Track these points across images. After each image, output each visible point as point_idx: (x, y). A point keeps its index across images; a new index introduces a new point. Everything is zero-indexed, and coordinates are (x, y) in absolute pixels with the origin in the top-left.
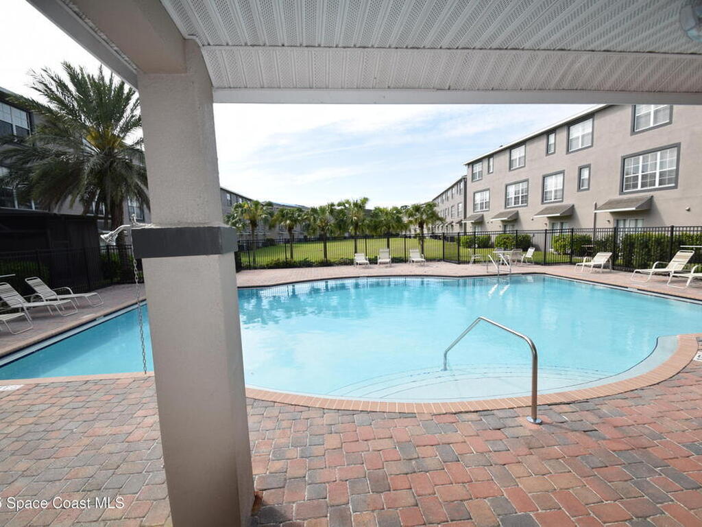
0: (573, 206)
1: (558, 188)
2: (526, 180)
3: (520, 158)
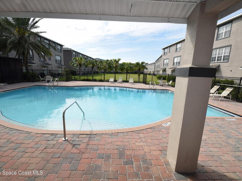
2: (180, 56)
3: (179, 48)
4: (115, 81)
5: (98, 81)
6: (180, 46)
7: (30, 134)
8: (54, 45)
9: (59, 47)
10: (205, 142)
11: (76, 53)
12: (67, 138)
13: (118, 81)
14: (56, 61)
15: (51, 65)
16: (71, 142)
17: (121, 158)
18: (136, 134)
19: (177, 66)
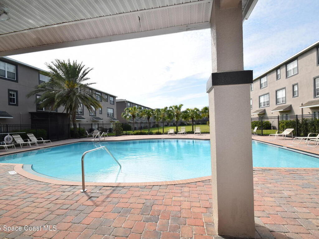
0: (291, 105)
1: (283, 96)
2: (268, 93)
3: (265, 83)
4: (176, 133)
5: (154, 134)
6: (266, 81)
7: (49, 186)
8: (106, 98)
9: (112, 99)
10: (287, 199)
11: (131, 104)
12: (85, 190)
13: (179, 132)
14: (108, 115)
15: (102, 119)
16: (89, 194)
17: (144, 214)
18: (177, 188)
19: (265, 108)
